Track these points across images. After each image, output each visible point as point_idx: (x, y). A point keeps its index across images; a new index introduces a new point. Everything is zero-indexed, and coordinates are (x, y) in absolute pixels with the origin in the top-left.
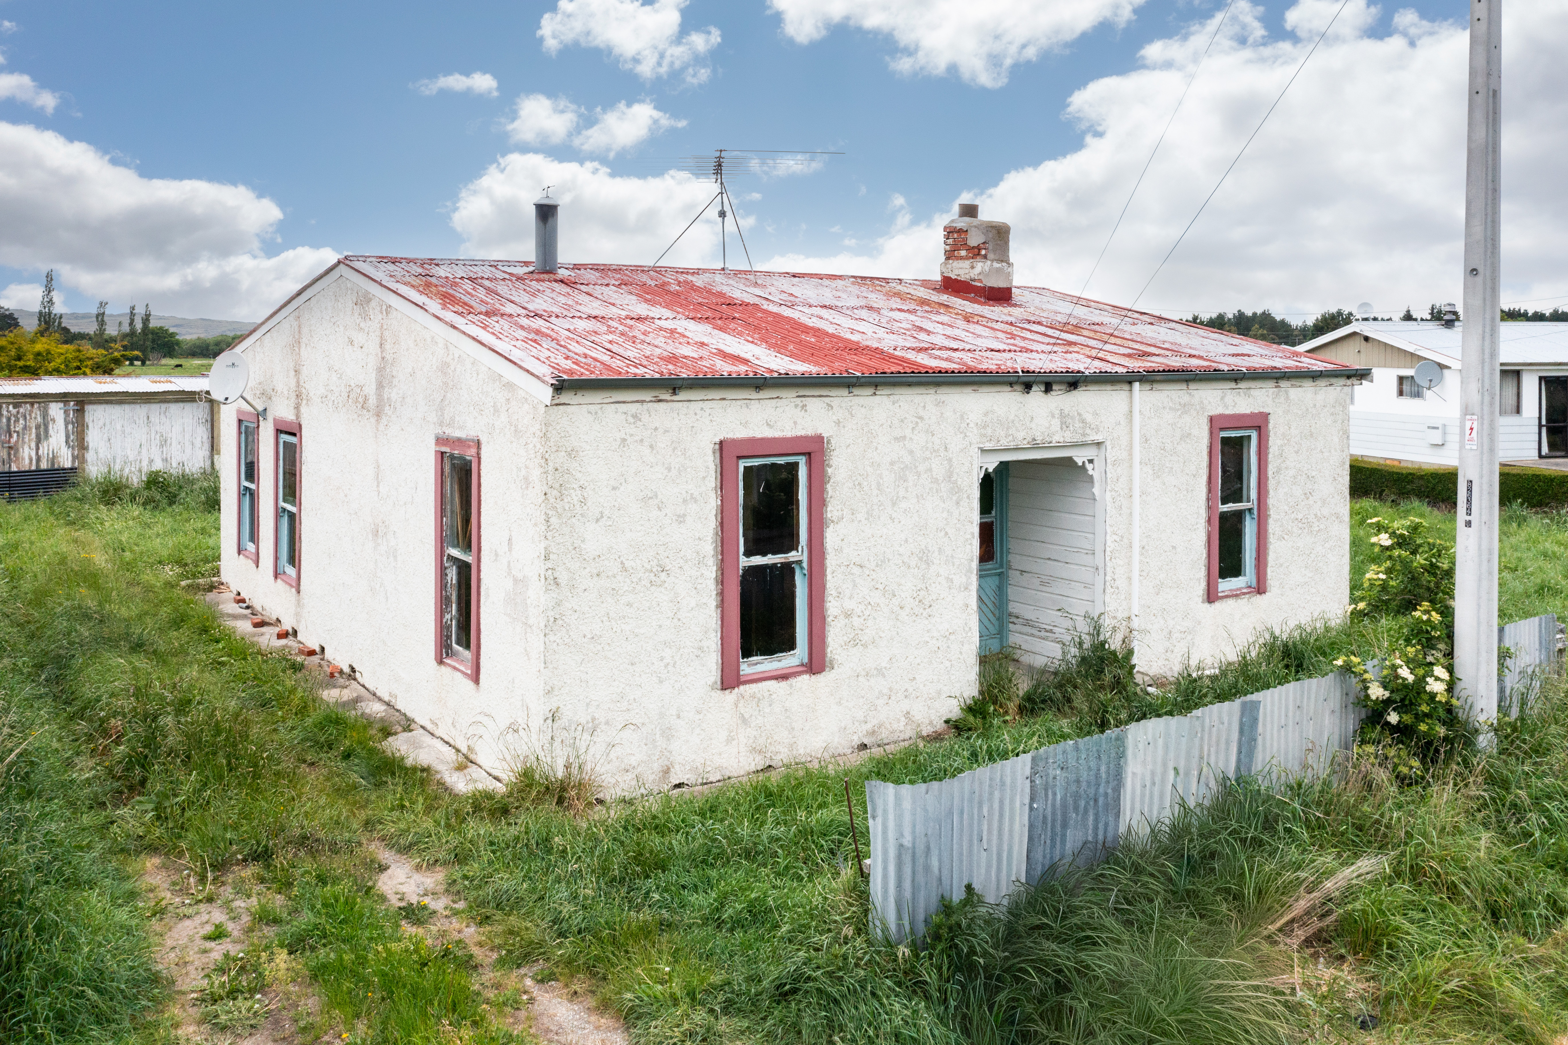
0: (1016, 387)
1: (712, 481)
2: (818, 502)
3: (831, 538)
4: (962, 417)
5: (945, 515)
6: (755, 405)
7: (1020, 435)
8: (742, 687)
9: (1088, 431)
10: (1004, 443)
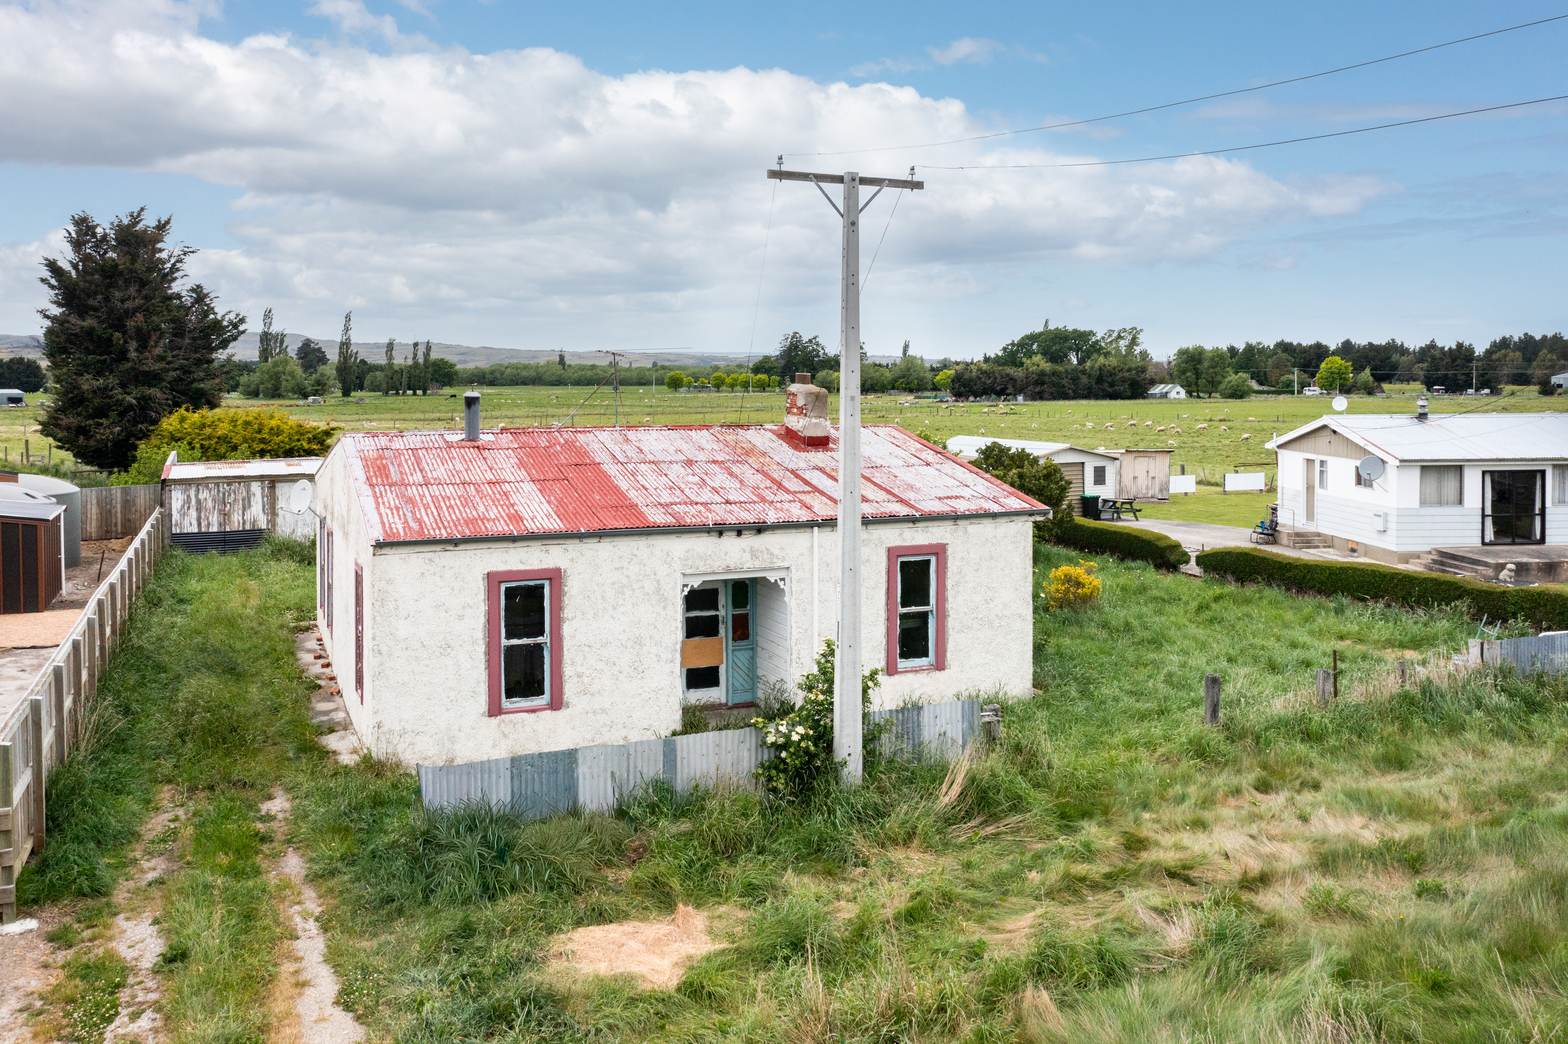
0: (712, 534)
1: (482, 595)
2: (558, 607)
3: (567, 629)
4: (668, 554)
5: (654, 615)
6: (512, 551)
7: (717, 564)
8: (503, 716)
9: (775, 560)
10: (702, 569)
